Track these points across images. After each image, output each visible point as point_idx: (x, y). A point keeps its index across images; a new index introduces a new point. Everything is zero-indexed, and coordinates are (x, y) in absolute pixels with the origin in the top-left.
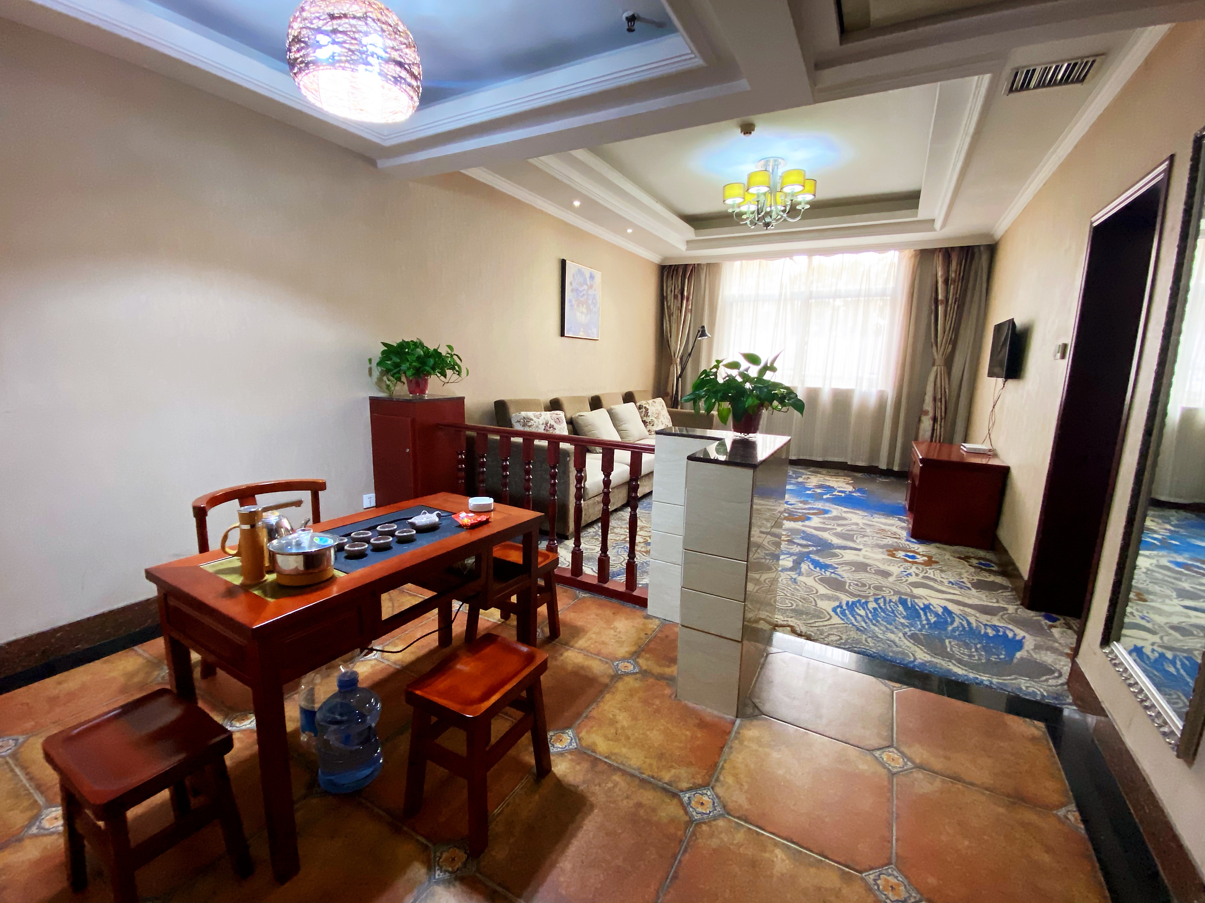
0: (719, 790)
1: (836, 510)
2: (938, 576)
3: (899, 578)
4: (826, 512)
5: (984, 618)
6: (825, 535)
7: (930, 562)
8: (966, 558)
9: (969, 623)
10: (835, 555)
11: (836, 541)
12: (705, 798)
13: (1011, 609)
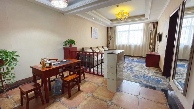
0: (113, 101)
1: (134, 63)
2: (149, 72)
3: (143, 72)
4: (133, 63)
5: (156, 77)
6: (132, 66)
7: (148, 70)
8: (154, 69)
9: (153, 78)
10: (134, 69)
11: (134, 67)
12: (110, 102)
13: (160, 76)
